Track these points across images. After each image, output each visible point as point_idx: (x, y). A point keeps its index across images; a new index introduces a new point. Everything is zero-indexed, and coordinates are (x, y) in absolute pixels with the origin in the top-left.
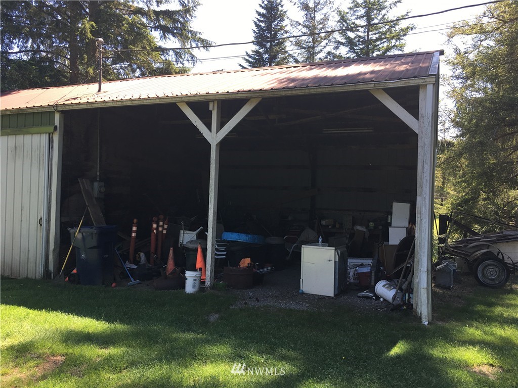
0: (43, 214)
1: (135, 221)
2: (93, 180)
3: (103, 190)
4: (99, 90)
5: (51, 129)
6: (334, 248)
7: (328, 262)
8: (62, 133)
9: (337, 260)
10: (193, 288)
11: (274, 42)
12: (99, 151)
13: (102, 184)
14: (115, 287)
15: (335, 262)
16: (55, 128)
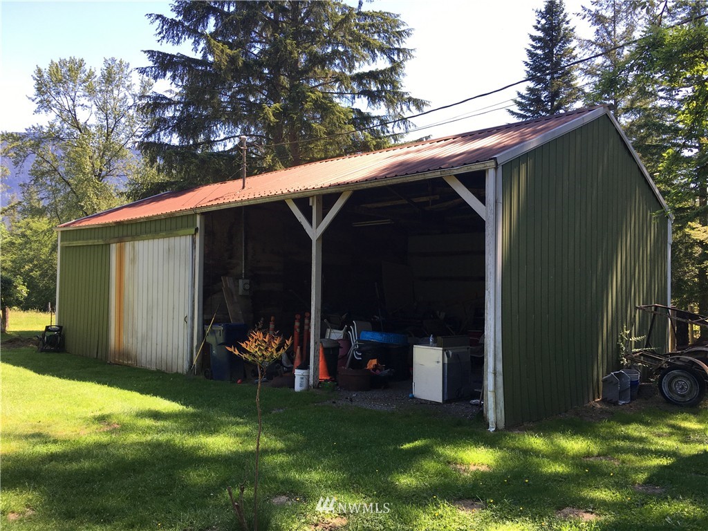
0: (188, 312)
1: (272, 318)
2: (237, 278)
3: (247, 287)
4: (243, 187)
5: (193, 231)
6: (441, 348)
7: (437, 364)
8: (203, 234)
9: (446, 361)
10: (300, 386)
11: (556, 72)
12: (243, 248)
13: (248, 281)
14: (240, 383)
15: (444, 364)
16: (196, 230)
